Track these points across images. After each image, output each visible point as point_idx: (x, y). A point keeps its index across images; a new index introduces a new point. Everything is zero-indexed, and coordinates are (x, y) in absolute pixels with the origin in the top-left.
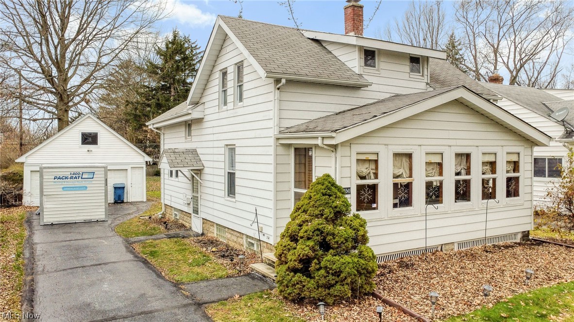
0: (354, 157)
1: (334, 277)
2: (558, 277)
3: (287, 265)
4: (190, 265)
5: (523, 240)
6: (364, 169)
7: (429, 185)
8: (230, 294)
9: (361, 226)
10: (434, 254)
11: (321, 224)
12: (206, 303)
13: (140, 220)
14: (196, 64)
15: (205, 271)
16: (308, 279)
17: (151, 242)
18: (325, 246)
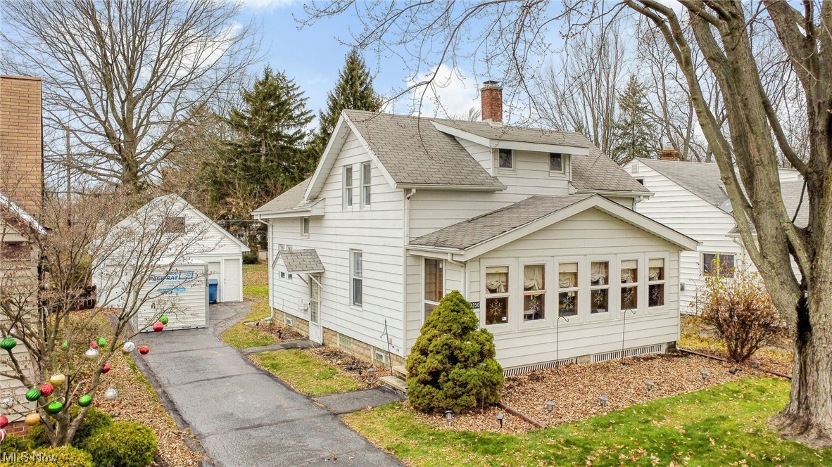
0: (484, 272)
1: (460, 389)
2: (681, 388)
3: (418, 378)
4: (317, 378)
5: (669, 352)
6: (494, 283)
7: (563, 296)
8: (362, 406)
9: (488, 341)
10: (568, 366)
11: (450, 339)
12: (341, 414)
13: (246, 327)
14: (293, 110)
15: (334, 384)
16: (437, 390)
17: (268, 354)
18: (453, 359)
